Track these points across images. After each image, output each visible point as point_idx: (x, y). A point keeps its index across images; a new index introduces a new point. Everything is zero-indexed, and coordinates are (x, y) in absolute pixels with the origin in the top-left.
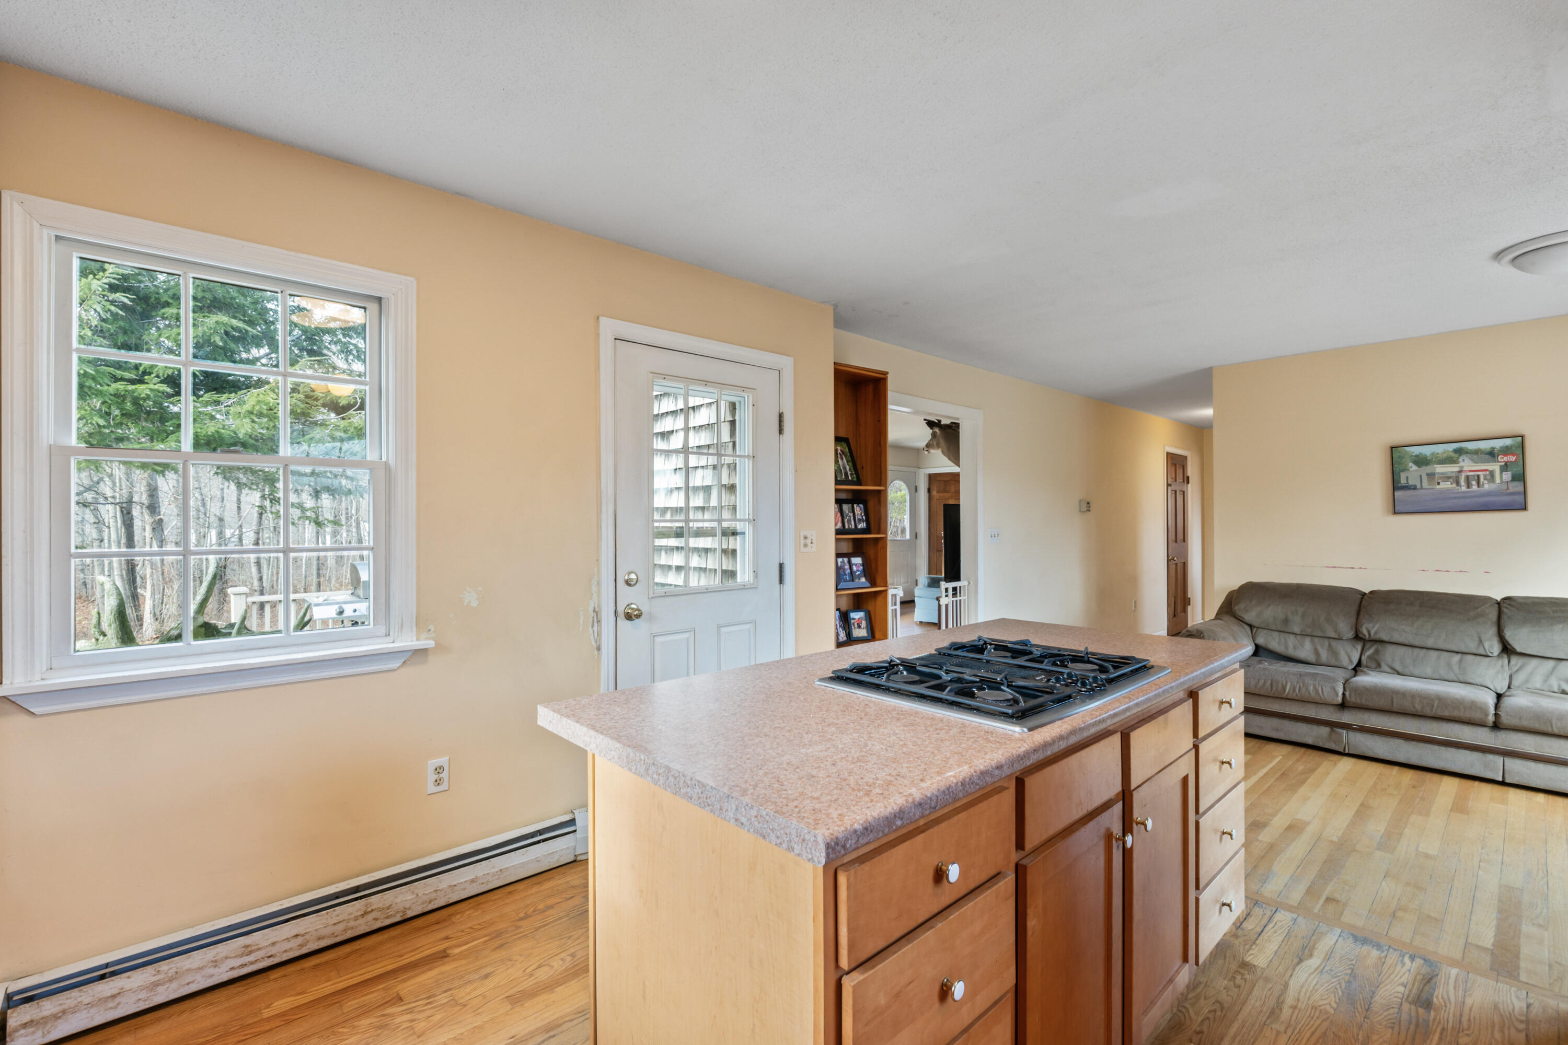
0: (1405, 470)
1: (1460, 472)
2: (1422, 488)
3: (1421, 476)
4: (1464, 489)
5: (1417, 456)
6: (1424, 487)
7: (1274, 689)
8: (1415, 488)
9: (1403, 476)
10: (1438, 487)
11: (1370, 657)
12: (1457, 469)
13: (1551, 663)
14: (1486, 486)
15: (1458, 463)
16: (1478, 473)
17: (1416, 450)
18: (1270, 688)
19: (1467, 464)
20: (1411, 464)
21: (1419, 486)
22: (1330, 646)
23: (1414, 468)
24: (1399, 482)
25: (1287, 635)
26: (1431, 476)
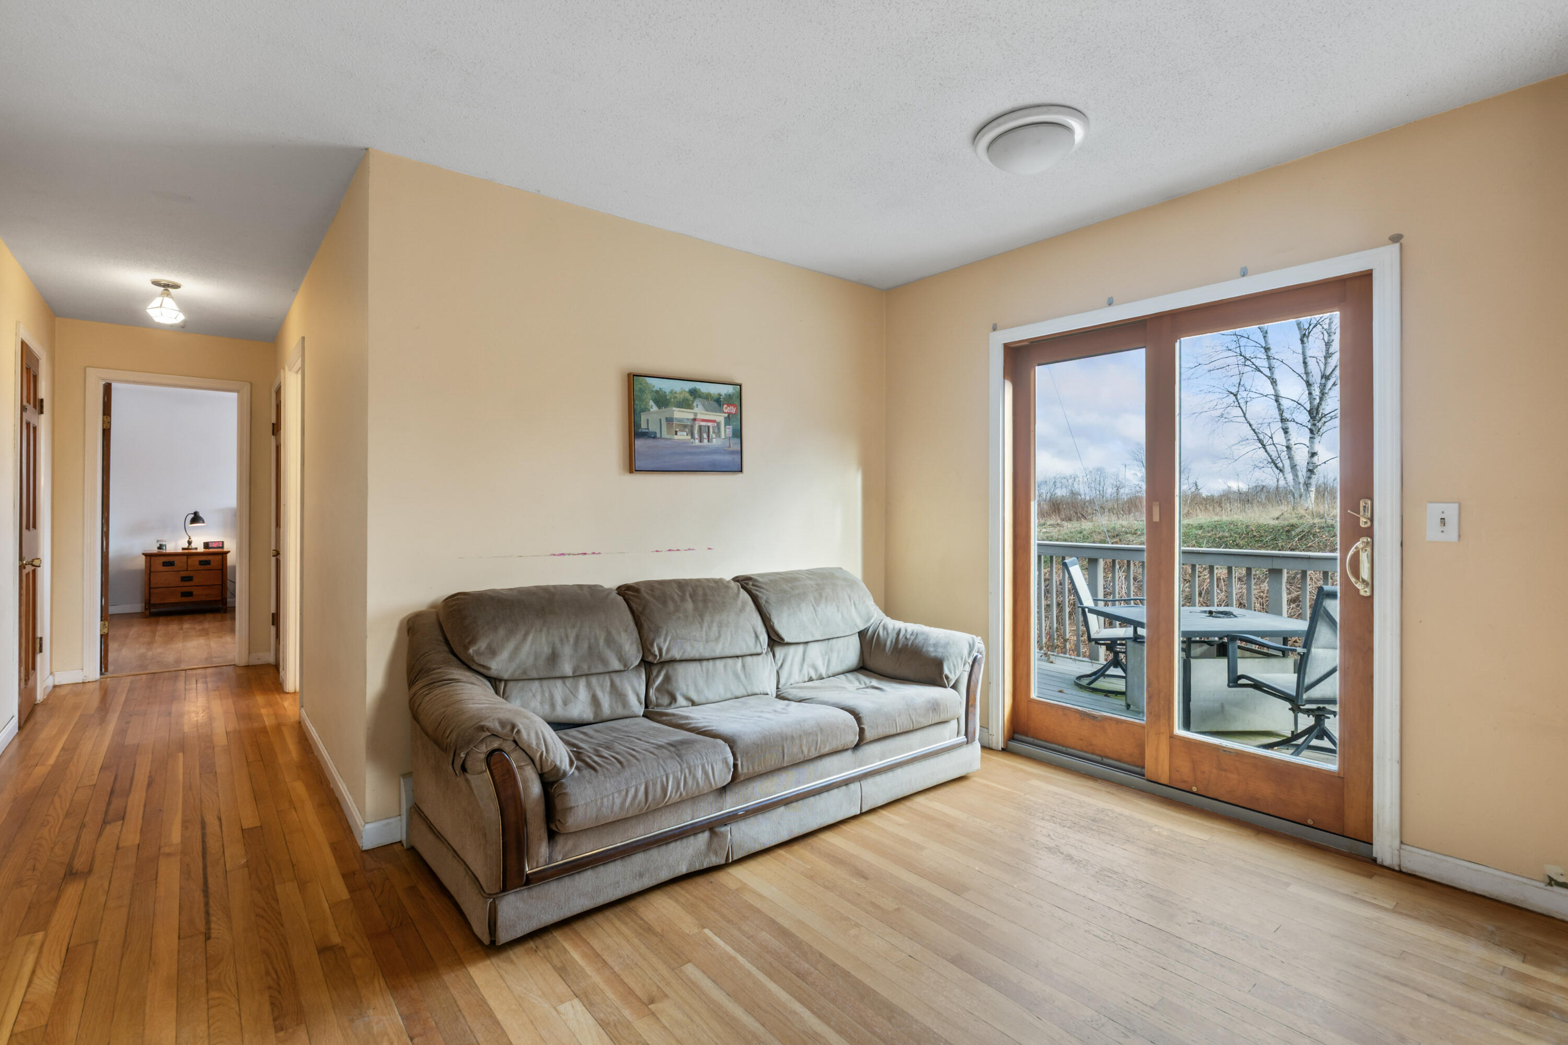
0: (646, 410)
1: (695, 420)
2: (661, 438)
3: (660, 420)
4: (697, 441)
5: (657, 392)
6: (663, 436)
7: (650, 798)
8: (655, 437)
9: (644, 417)
10: (676, 437)
11: (658, 690)
12: (691, 416)
13: (801, 647)
14: (714, 440)
15: (692, 409)
16: (710, 424)
17: (657, 384)
18: (643, 800)
19: (700, 412)
20: (651, 403)
21: (658, 435)
22: (613, 685)
23: (655, 408)
24: (640, 426)
25: (551, 682)
26: (670, 420)
